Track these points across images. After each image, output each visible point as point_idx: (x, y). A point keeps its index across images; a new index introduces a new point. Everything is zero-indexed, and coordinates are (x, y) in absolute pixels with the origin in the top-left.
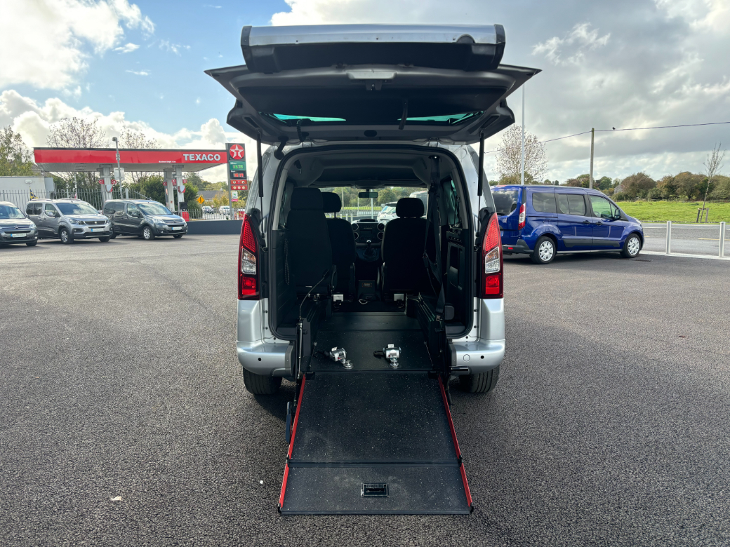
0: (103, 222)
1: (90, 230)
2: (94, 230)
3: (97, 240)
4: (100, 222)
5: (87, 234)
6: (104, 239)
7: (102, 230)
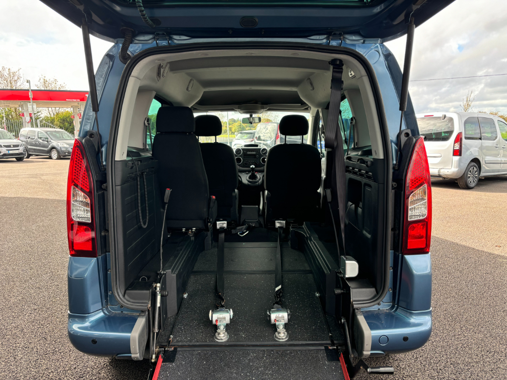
0: (17, 146)
1: (7, 152)
2: (11, 152)
3: (14, 159)
4: (14, 146)
5: (5, 155)
6: (20, 159)
7: (17, 152)
